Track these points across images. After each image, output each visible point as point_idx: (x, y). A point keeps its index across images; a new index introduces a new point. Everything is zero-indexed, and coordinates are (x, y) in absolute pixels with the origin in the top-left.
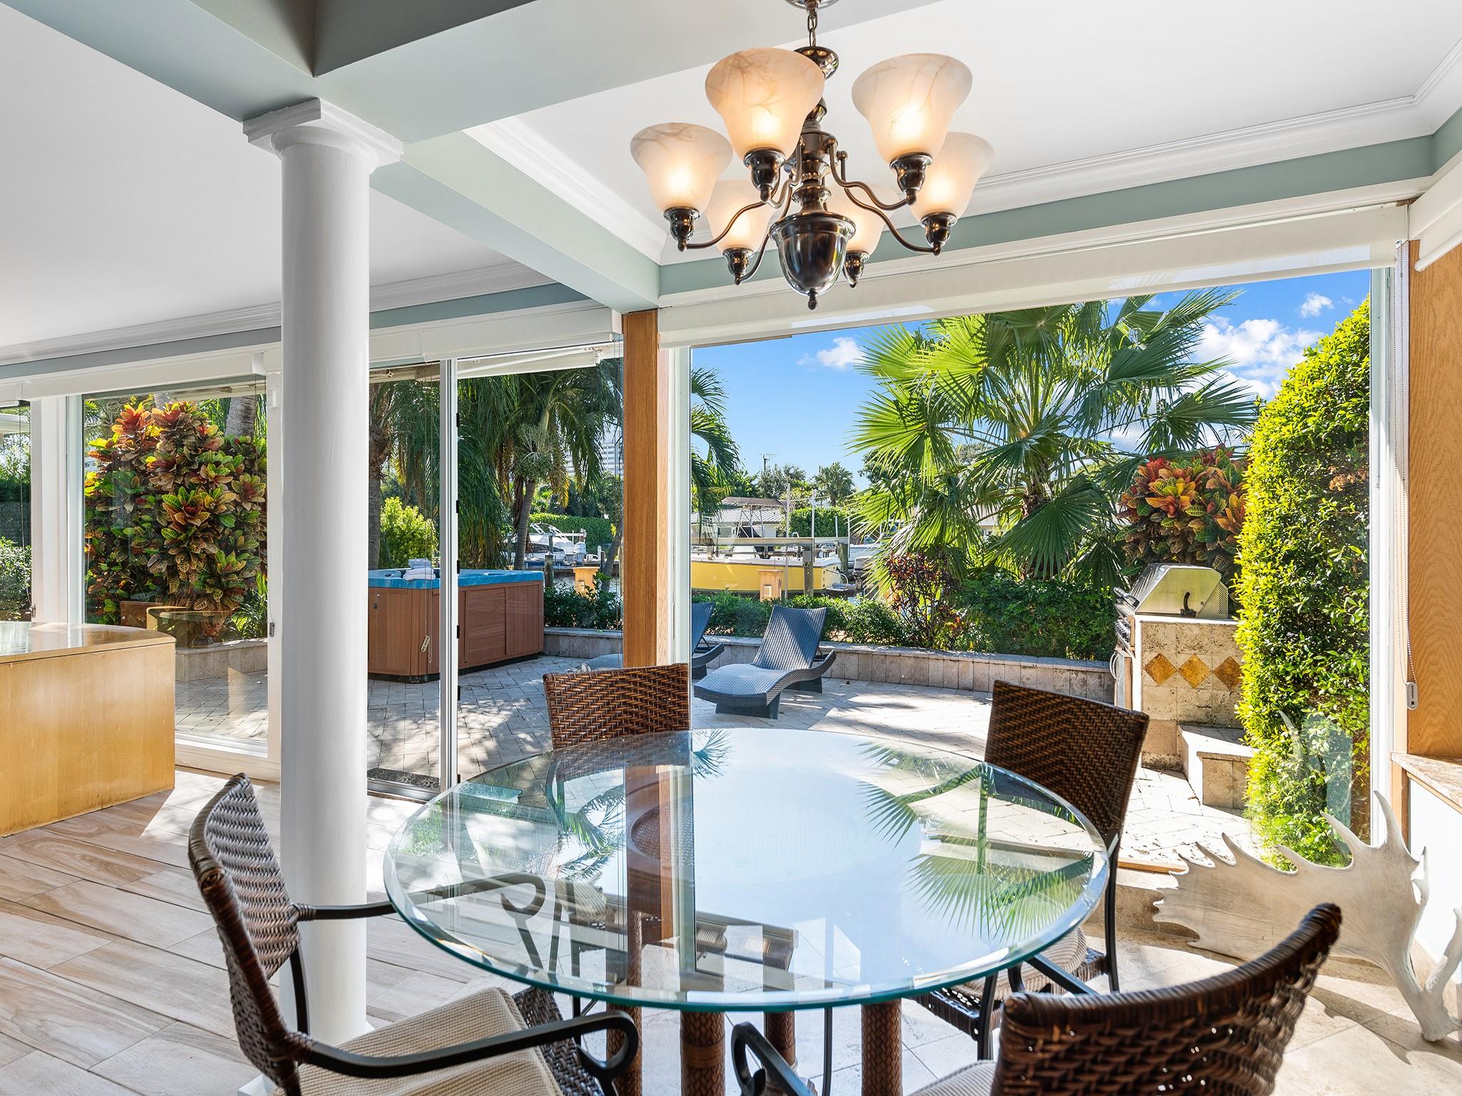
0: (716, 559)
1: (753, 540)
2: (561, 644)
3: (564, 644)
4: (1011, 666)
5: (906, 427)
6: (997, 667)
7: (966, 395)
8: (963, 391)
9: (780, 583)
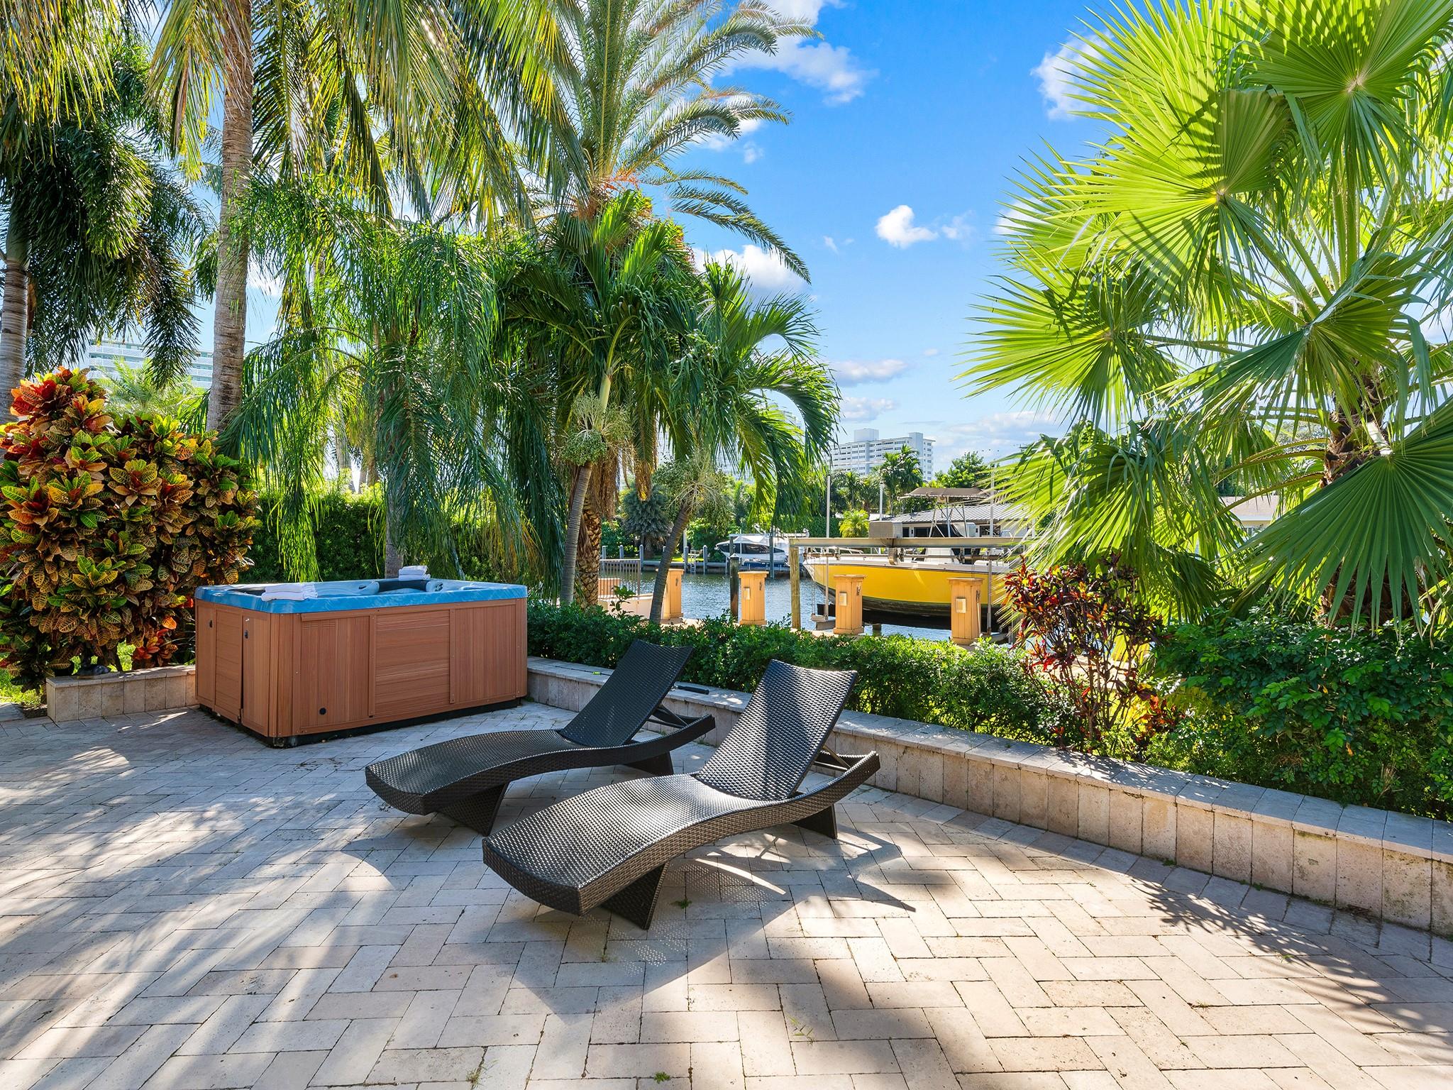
0: (899, 563)
1: (950, 540)
2: (550, 688)
3: (553, 688)
4: (1269, 827)
5: (1071, 339)
6: (1233, 822)
7: (1175, 261)
8: (1168, 253)
9: (978, 595)
